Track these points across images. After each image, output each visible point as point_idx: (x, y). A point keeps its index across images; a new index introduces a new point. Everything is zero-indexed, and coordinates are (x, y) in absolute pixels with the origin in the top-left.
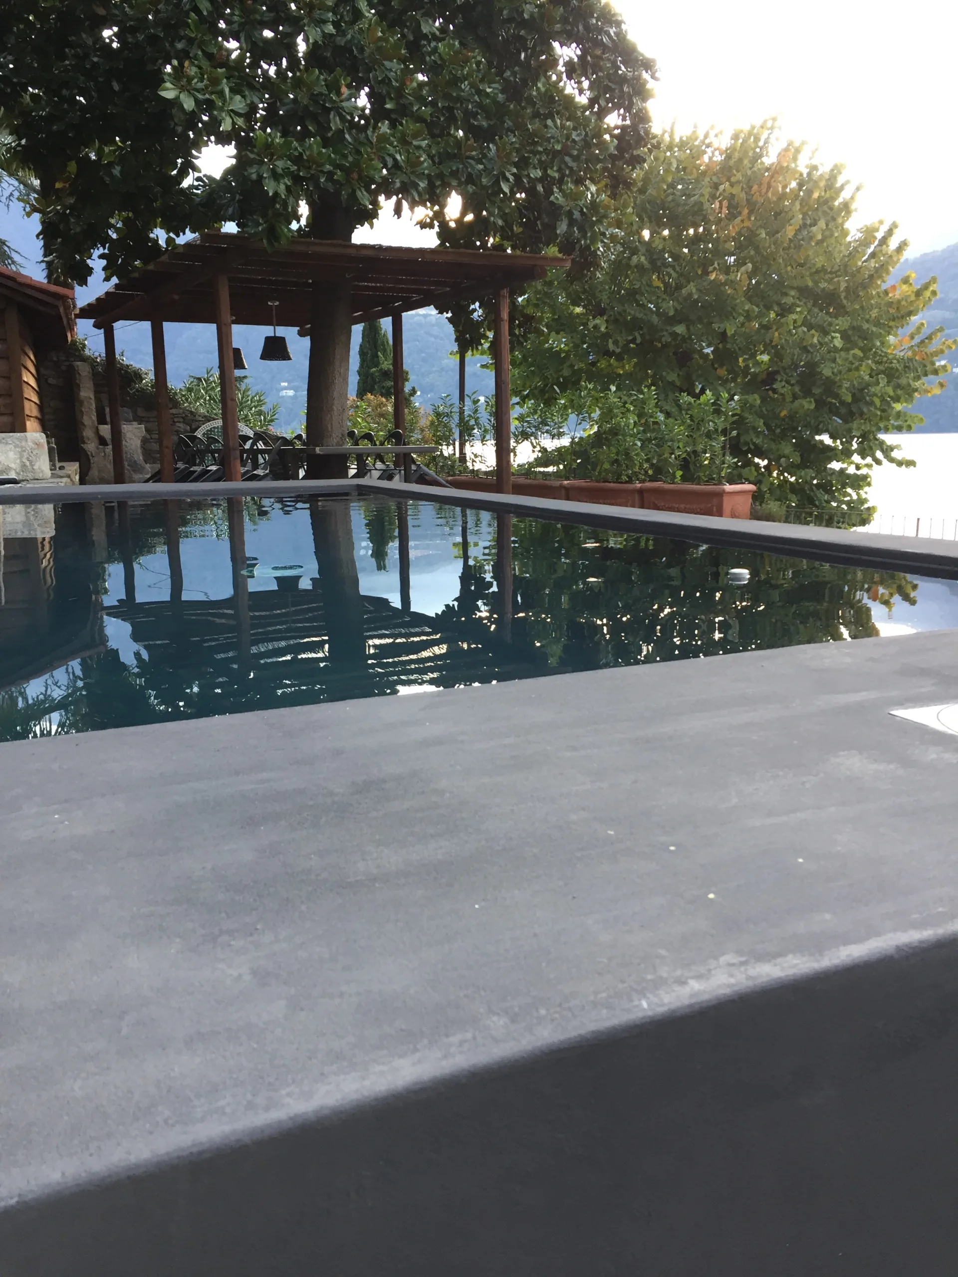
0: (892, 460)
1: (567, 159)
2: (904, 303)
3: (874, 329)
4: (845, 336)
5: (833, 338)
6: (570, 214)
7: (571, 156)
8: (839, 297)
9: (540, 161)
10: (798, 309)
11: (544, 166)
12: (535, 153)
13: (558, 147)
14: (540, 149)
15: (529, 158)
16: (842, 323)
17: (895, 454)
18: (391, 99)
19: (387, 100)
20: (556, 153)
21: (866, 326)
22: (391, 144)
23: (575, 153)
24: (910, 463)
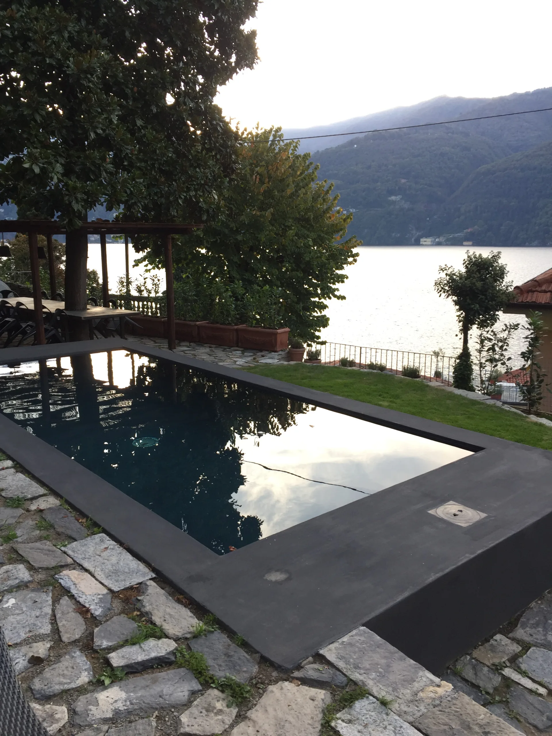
0: (335, 296)
1: (206, 187)
2: (339, 225)
3: (326, 236)
4: (314, 240)
5: (309, 241)
6: (207, 211)
7: (208, 185)
8: (310, 221)
9: (194, 188)
10: (293, 228)
11: (196, 190)
12: (192, 185)
13: (203, 182)
14: (195, 183)
15: (190, 187)
16: (313, 235)
17: (336, 293)
18: (126, 160)
19: (125, 161)
20: (202, 185)
21: (322, 235)
22: (129, 184)
23: (210, 184)
24: (343, 298)
